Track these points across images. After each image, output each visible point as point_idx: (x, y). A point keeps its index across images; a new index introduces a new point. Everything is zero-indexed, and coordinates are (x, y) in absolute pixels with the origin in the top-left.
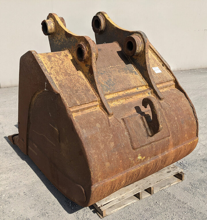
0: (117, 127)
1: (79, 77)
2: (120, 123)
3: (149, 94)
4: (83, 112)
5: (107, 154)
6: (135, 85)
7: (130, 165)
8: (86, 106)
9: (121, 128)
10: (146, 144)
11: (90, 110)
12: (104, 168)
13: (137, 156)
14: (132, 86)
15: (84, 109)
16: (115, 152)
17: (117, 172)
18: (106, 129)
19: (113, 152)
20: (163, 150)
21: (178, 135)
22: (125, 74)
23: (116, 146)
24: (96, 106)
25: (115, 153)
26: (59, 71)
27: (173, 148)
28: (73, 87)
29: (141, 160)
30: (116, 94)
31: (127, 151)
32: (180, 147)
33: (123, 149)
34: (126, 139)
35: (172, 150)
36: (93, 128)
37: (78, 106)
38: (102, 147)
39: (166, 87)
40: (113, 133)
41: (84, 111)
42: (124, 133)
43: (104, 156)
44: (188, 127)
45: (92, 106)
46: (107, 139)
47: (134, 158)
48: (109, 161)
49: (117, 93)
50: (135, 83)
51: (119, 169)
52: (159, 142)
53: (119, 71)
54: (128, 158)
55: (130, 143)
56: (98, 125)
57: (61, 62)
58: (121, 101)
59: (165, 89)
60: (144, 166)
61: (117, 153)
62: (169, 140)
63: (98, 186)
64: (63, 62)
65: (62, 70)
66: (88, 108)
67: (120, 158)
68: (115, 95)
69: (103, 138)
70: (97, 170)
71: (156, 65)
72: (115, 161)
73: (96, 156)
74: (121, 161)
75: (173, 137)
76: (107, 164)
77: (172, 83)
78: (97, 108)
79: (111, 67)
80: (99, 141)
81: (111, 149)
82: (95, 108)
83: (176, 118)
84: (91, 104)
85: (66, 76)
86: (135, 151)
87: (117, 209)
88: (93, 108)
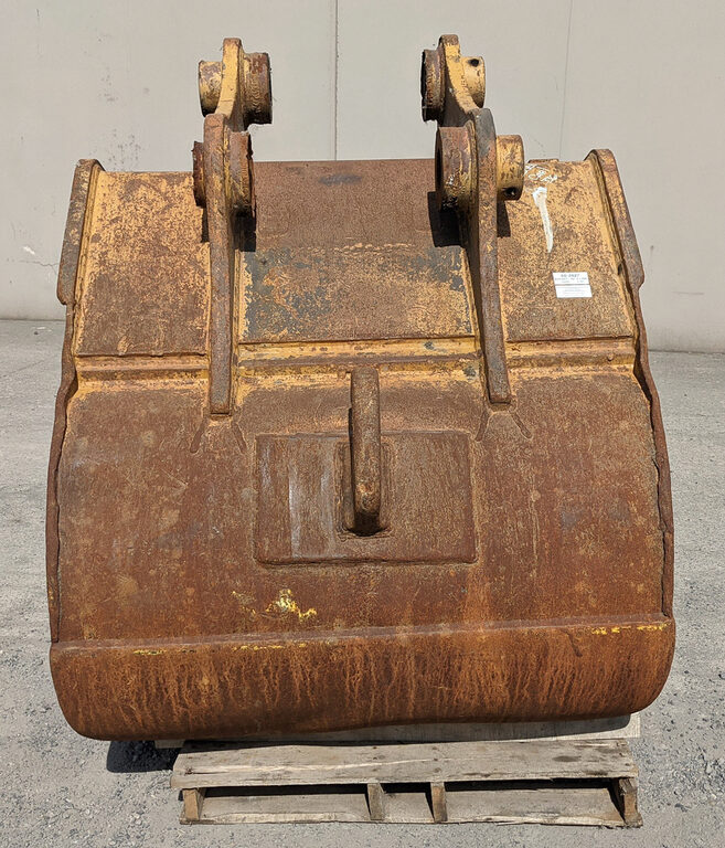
0: (221, 463)
1: (195, 263)
2: (243, 448)
3: (468, 373)
4: (133, 384)
5: (135, 544)
6: (422, 327)
7: (234, 622)
8: (153, 365)
9: (237, 470)
10: (322, 556)
11: (166, 384)
12: (108, 595)
13: (274, 596)
14: (400, 330)
15: (138, 374)
16: (171, 549)
17: (170, 629)
18: (169, 457)
19: (164, 547)
20: (425, 614)
21: (530, 570)
22: (405, 282)
23: (183, 527)
24: (194, 372)
25: (170, 554)
26: (131, 234)
27: (491, 624)
28: (144, 293)
29: (293, 616)
30: (314, 349)
31: (229, 561)
32: (535, 629)
33: (209, 546)
34: (237, 514)
35: (481, 630)
36: (121, 442)
37: (120, 360)
38: (127, 515)
39: (576, 361)
40: (192, 478)
41: (138, 382)
42: (240, 488)
43: (118, 550)
44: (605, 554)
45: (175, 370)
46: (159, 495)
47: (256, 596)
48: (133, 574)
49: (318, 347)
50: (424, 320)
51: (181, 618)
52: (409, 569)
53: (382, 268)
54: (225, 589)
55: (250, 532)
56: (148, 437)
57: (162, 204)
58: (314, 376)
59: (569, 371)
60: (303, 645)
61: (177, 554)
62: (462, 576)
63: (73, 652)
64: (169, 206)
65: (145, 233)
66: (157, 374)
67: (187, 576)
68: (307, 351)
69: (146, 486)
70: (75, 592)
71: (586, 263)
72: (164, 584)
73: (88, 542)
74: (190, 591)
75: (491, 571)
76: (127, 583)
77: (625, 348)
78: (197, 381)
79: (360, 245)
80: (126, 492)
81: (158, 532)
82: (188, 380)
83: (534, 496)
84: (176, 363)
85: (145, 253)
86: (265, 571)
87: (259, 815)
88: (180, 380)
